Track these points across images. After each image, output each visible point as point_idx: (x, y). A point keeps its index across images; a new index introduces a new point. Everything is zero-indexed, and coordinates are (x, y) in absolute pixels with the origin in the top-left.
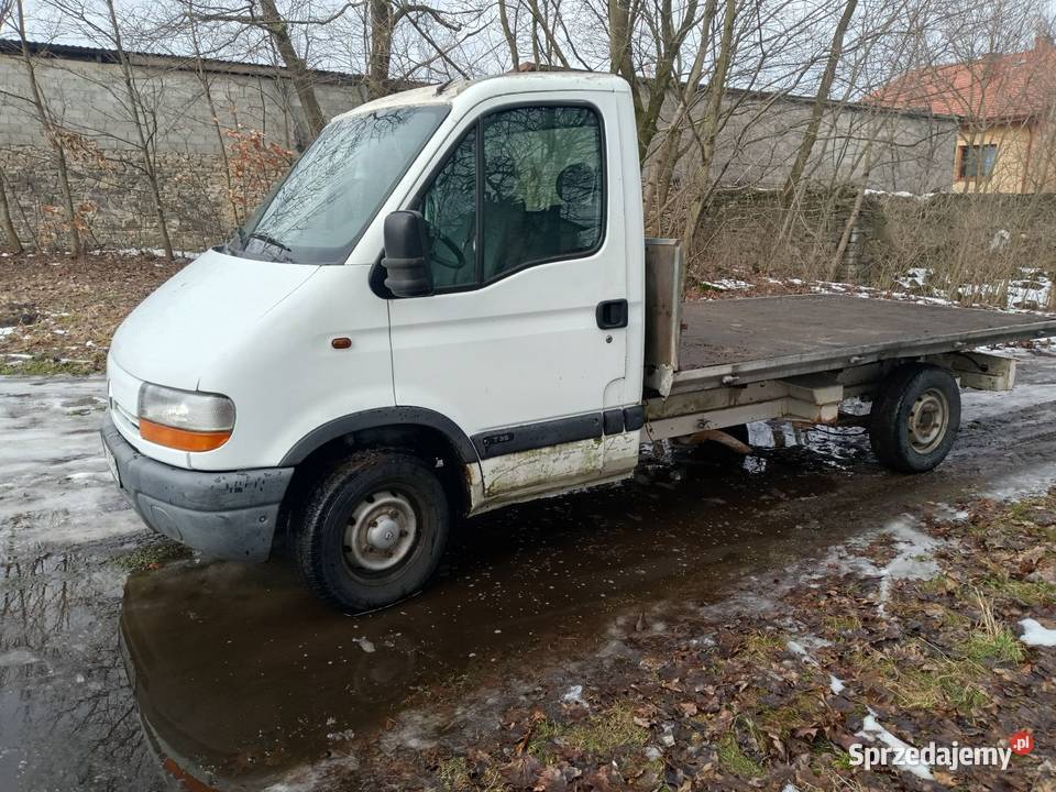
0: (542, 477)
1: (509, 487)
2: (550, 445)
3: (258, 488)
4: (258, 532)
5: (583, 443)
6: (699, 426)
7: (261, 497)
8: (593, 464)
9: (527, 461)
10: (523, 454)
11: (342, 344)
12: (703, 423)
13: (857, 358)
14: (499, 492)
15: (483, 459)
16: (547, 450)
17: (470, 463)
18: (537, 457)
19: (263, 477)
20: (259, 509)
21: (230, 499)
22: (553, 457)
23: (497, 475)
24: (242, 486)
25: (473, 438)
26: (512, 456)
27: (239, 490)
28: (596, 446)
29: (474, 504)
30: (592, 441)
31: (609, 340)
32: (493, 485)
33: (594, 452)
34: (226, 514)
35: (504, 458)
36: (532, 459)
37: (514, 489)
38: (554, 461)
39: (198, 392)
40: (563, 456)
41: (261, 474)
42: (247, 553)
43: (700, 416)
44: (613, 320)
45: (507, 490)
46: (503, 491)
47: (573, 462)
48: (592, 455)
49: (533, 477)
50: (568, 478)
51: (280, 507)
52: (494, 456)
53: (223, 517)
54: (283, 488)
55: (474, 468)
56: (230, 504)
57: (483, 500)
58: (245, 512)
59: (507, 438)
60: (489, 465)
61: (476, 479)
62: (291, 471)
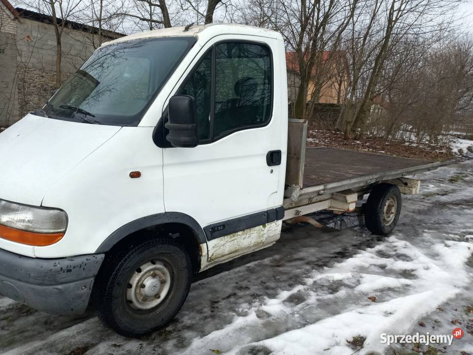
0: (237, 248)
1: (221, 255)
2: (242, 230)
3: (82, 268)
4: (80, 297)
5: (257, 228)
6: (296, 214)
7: (84, 274)
8: (261, 239)
9: (231, 240)
10: (229, 236)
11: (135, 175)
12: (298, 212)
13: (370, 181)
14: (215, 259)
15: (209, 240)
16: (240, 233)
17: (202, 243)
18: (235, 238)
19: (85, 261)
20: (82, 281)
21: (64, 276)
22: (243, 237)
23: (215, 249)
24: (72, 268)
25: (205, 228)
26: (223, 238)
27: (69, 271)
28: (263, 229)
29: (202, 267)
30: (261, 227)
31: (272, 171)
32: (213, 255)
33: (262, 232)
34: (60, 287)
35: (219, 239)
36: (233, 238)
37: (223, 256)
38: (244, 239)
39: (42, 207)
40: (248, 236)
41: (84, 259)
42: (72, 310)
43: (296, 209)
44: (274, 162)
45: (220, 257)
46: (218, 258)
47: (252, 239)
48: (261, 234)
49: (233, 249)
50: (249, 247)
51: (95, 279)
52: (214, 238)
53: (58, 289)
54: (98, 266)
55: (204, 246)
56: (63, 280)
57: (207, 263)
58: (72, 284)
59: (222, 228)
60: (212, 243)
61: (204, 252)
62: (103, 256)
